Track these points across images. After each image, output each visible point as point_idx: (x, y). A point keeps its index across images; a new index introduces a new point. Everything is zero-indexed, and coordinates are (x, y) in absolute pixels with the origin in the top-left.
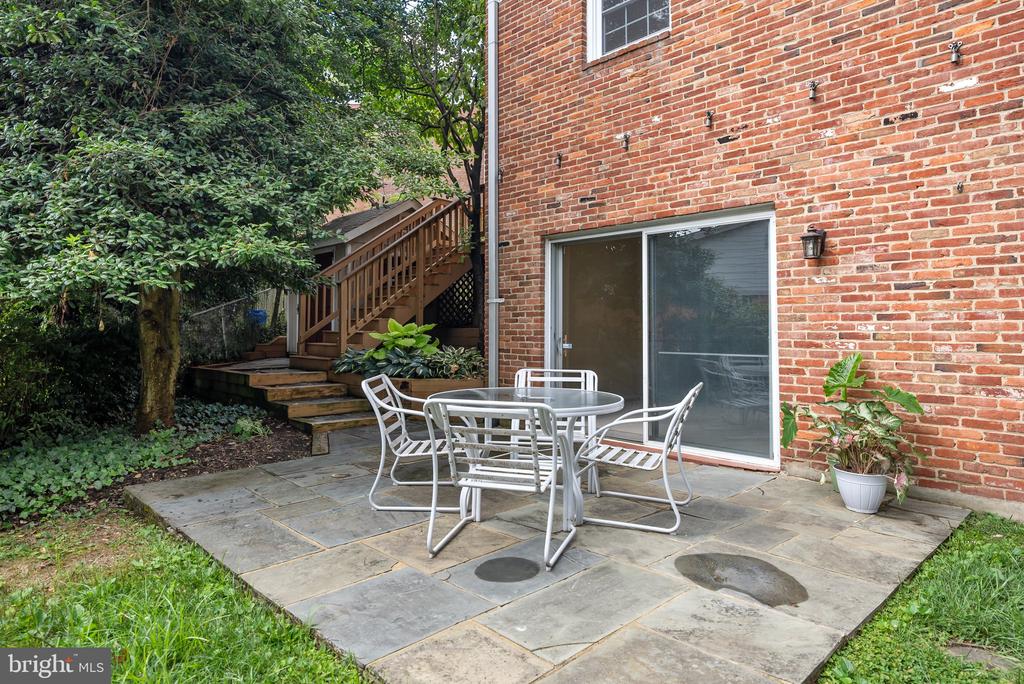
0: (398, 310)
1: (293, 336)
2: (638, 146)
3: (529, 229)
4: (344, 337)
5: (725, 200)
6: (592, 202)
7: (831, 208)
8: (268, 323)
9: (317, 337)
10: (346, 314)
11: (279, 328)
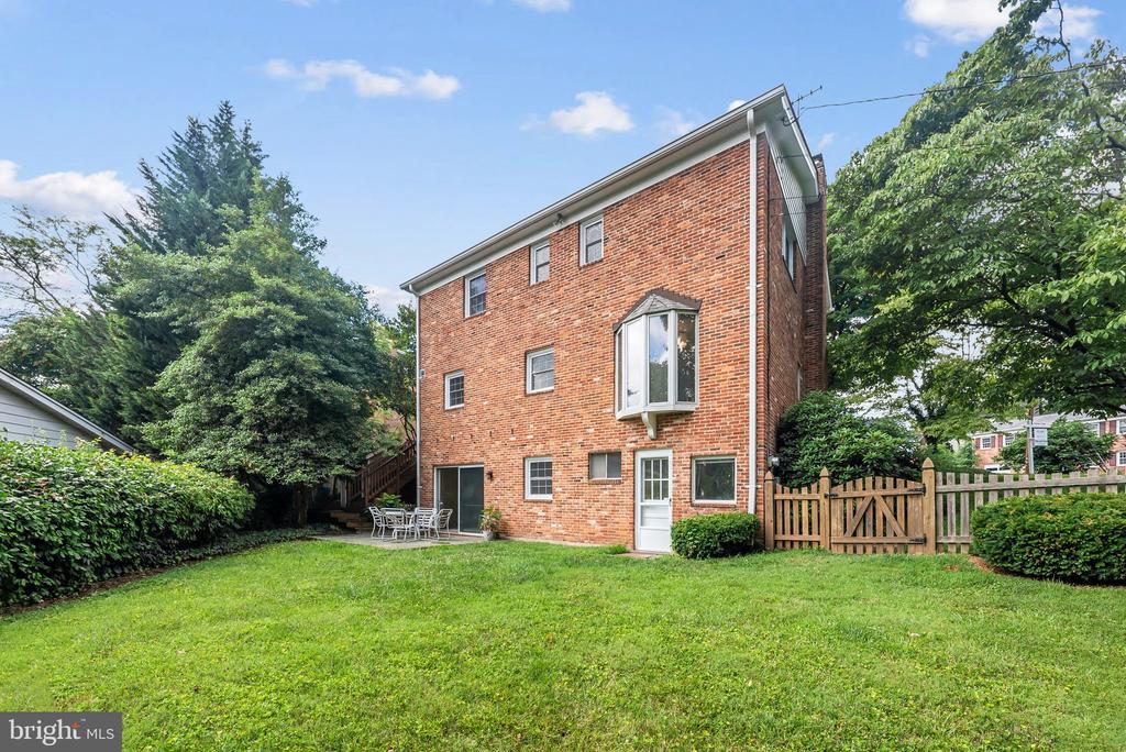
0: (389, 489)
1: (344, 500)
2: (457, 440)
3: (429, 462)
4: (367, 500)
5: (475, 460)
6: (446, 456)
7: (493, 466)
8: (331, 493)
9: (356, 500)
10: (368, 491)
11: (337, 496)
